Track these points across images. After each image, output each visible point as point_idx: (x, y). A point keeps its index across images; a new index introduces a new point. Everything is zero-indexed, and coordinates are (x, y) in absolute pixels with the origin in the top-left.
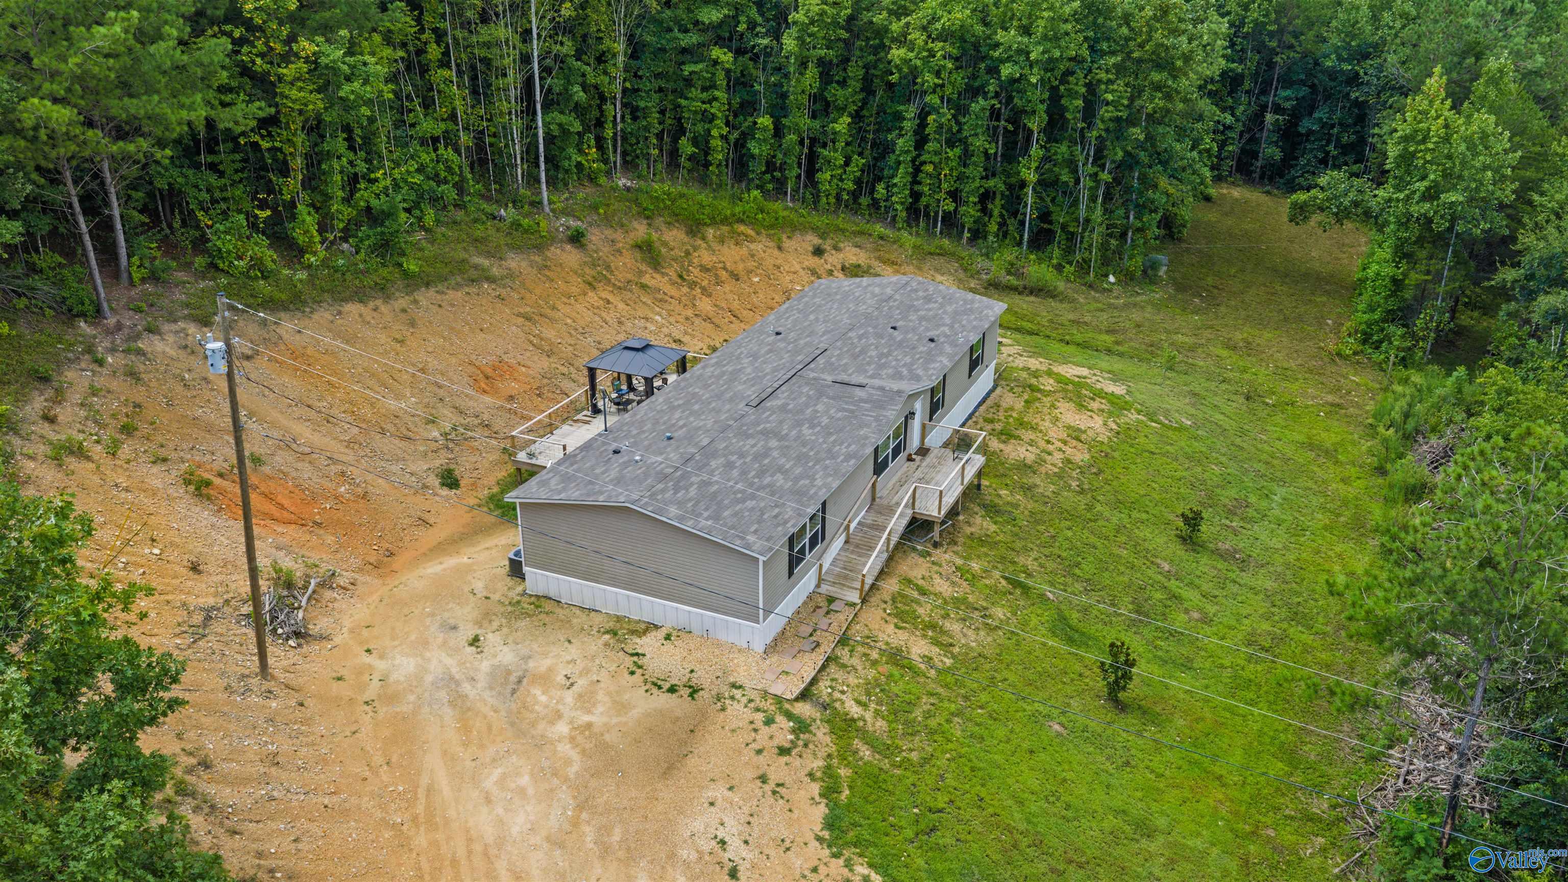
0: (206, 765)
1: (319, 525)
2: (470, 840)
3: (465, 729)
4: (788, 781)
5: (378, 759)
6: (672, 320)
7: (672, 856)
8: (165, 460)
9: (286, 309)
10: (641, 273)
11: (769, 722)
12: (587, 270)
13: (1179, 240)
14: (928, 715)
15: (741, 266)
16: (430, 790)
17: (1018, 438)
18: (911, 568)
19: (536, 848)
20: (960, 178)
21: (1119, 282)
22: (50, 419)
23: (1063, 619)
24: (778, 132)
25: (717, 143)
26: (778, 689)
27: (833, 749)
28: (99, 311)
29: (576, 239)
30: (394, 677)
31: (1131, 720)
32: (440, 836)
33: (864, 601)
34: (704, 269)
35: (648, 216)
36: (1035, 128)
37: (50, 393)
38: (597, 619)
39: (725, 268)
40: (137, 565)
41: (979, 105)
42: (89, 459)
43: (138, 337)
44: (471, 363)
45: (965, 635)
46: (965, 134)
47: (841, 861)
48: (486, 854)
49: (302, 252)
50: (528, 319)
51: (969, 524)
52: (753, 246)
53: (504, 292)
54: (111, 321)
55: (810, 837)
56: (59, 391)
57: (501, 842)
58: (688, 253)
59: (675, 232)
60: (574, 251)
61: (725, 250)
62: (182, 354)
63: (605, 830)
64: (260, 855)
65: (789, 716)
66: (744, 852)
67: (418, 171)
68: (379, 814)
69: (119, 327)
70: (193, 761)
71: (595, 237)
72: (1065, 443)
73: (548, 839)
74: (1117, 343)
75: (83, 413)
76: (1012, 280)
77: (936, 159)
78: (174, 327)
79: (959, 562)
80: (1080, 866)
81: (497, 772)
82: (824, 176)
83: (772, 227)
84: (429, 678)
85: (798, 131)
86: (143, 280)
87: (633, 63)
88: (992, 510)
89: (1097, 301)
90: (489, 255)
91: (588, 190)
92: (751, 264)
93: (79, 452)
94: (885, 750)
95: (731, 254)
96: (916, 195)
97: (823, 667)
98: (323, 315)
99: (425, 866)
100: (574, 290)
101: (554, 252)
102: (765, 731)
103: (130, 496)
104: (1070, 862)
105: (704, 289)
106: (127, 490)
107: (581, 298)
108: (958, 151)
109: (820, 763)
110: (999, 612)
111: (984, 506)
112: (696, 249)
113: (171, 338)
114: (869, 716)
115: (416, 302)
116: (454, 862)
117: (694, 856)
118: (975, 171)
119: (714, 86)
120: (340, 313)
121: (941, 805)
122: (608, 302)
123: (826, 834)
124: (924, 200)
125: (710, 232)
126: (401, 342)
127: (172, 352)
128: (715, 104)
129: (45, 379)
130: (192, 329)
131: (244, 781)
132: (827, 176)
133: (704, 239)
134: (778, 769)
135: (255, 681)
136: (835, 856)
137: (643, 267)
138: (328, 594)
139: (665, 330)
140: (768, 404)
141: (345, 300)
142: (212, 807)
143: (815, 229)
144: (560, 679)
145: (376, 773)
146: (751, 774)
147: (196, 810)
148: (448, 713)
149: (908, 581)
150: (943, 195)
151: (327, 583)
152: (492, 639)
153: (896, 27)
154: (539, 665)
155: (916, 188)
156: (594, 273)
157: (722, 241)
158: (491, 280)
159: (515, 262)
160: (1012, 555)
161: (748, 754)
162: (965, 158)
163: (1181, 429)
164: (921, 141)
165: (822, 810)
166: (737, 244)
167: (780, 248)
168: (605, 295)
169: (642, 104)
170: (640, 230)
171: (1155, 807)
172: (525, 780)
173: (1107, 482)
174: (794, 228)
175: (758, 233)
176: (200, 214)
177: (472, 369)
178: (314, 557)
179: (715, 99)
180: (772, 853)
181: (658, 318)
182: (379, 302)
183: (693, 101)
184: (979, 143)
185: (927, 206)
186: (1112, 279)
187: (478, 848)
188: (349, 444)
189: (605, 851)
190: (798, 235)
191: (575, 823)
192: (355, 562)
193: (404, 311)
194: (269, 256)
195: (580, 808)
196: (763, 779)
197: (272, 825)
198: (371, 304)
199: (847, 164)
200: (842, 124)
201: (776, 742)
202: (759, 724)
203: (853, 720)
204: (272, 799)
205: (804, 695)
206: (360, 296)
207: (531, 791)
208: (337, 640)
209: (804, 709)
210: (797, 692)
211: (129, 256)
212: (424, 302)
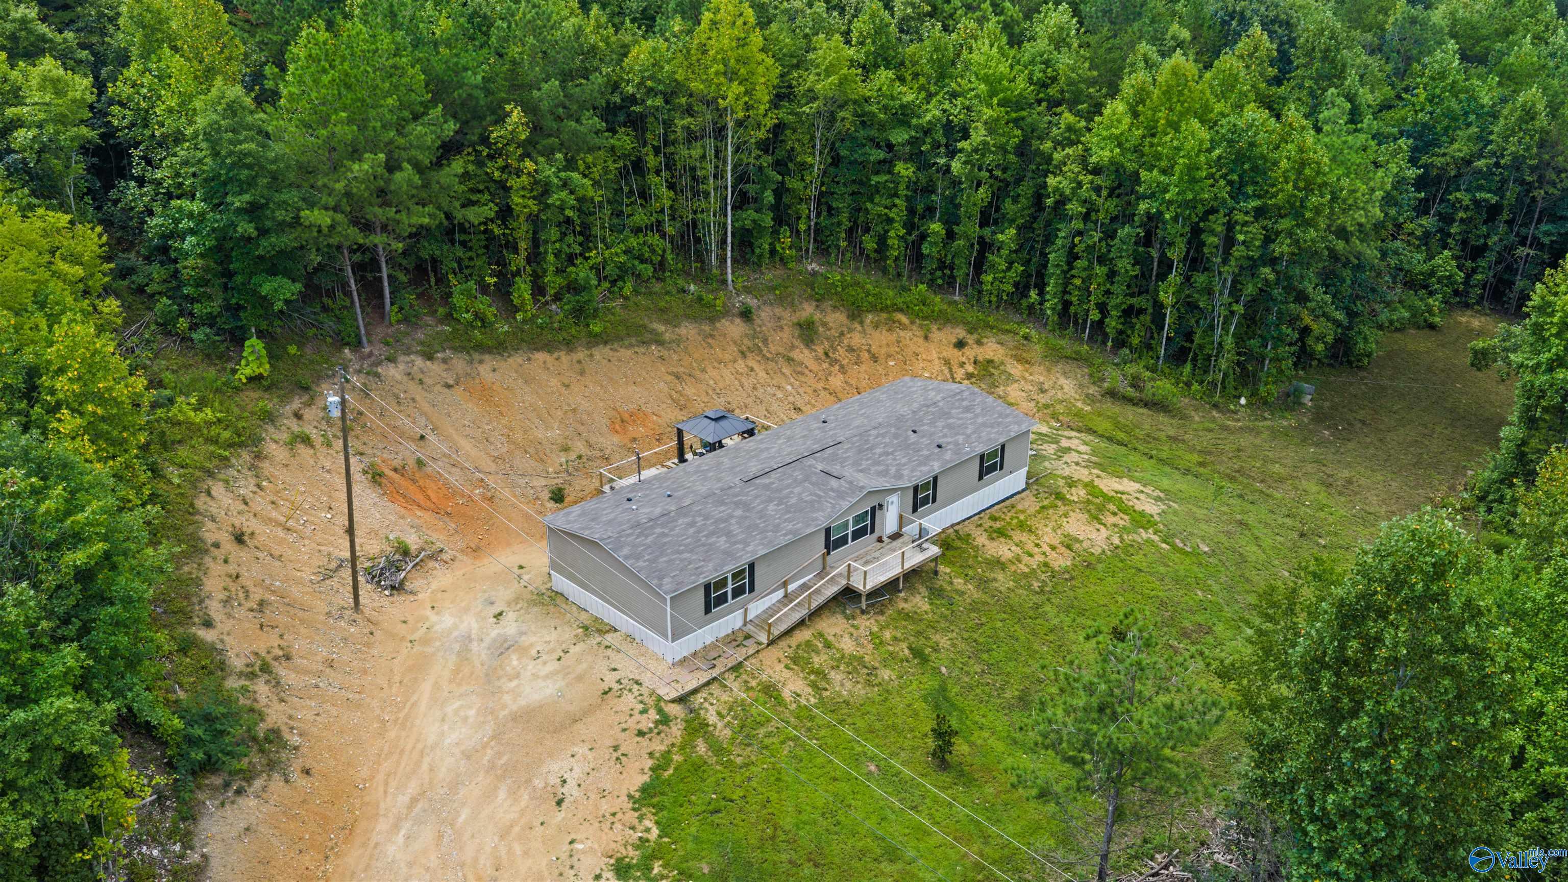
0: (288, 658)
1: (448, 514)
2: (418, 741)
3: (457, 671)
4: (631, 753)
5: (397, 678)
6: (801, 390)
7: (529, 781)
8: (362, 454)
9: (490, 353)
10: (793, 347)
11: (644, 712)
12: (746, 341)
13: (1360, 368)
14: (768, 735)
15: (884, 351)
16: (414, 704)
17: (1010, 538)
18: (830, 626)
19: (453, 755)
20: (1108, 292)
21: (1249, 404)
22: (298, 416)
23: (943, 689)
24: (951, 235)
25: (893, 241)
26: (662, 692)
27: (679, 741)
28: (360, 343)
29: (746, 315)
30: (437, 628)
31: (946, 778)
32: (404, 734)
33: (771, 643)
34: (851, 349)
35: (819, 300)
36: (1175, 258)
37: (306, 398)
38: (583, 616)
39: (869, 351)
40: (313, 523)
41: (1124, 231)
42: (312, 447)
43: (379, 363)
44: (615, 409)
45: (842, 685)
46: (1111, 255)
47: (636, 814)
48: (422, 752)
49: (517, 310)
50: (678, 378)
51: (906, 600)
52: (902, 333)
53: (665, 353)
54: (367, 350)
55: (625, 792)
56: (312, 399)
57: (433, 748)
58: (842, 334)
59: (838, 315)
60: (742, 324)
61: (876, 334)
62: (405, 378)
63: (500, 754)
64: (290, 717)
65: (660, 711)
66: (576, 792)
67: (625, 252)
68: (378, 712)
69: (371, 354)
70: (281, 653)
71: (765, 315)
72: (1053, 548)
73: (463, 752)
74: (1202, 464)
75: (322, 414)
76: (1131, 392)
77: (1084, 274)
78: (407, 359)
79: (875, 629)
80: (816, 865)
81: (458, 704)
82: (988, 278)
83: (925, 318)
84: (456, 633)
85: (967, 238)
86: (399, 322)
87: (832, 170)
88: (936, 593)
89: (1213, 420)
90: (667, 322)
91: (778, 272)
92: (894, 349)
93: (306, 440)
94: (718, 749)
95: (880, 339)
96: (1067, 304)
97: (708, 684)
98: (517, 359)
99: (386, 749)
100: (727, 357)
101: (724, 323)
102: (637, 717)
103: (328, 476)
104: (809, 860)
105: (842, 367)
106: (328, 471)
107: (730, 365)
108: (1105, 270)
109: (663, 748)
110: (885, 674)
111: (930, 589)
112: (850, 330)
113: (402, 367)
114: (720, 725)
115: (591, 355)
116: (403, 751)
117: (542, 785)
118: (1119, 288)
119: (896, 195)
120: (529, 359)
121: (734, 797)
122: (752, 370)
123: (637, 795)
124: (1072, 309)
125: (869, 318)
126: (568, 386)
127: (398, 377)
128: (894, 210)
129: (306, 389)
130: (419, 362)
131: (307, 672)
132: (990, 278)
133: (861, 323)
134: (630, 744)
135: (348, 613)
136: (634, 809)
137: (797, 343)
138: (431, 564)
139: (791, 399)
140: (758, 481)
141: (537, 350)
142: (278, 683)
143: (965, 323)
144: (534, 652)
145: (390, 687)
146: (610, 742)
147: (267, 682)
148: (453, 659)
149: (821, 635)
150: (1092, 306)
151: (435, 556)
152: (510, 616)
153: (1057, 156)
154: (525, 640)
155: (1067, 297)
156: (750, 344)
157: (876, 327)
158: (660, 343)
159: (688, 330)
160: (930, 632)
161: (617, 729)
162: (1112, 275)
163: (1196, 553)
164: (1072, 257)
165: (646, 778)
166: (889, 330)
167: (926, 338)
168: (752, 363)
169: (834, 205)
170: (808, 310)
171: (913, 843)
172: (472, 713)
173: (1073, 588)
174: (944, 320)
175: (912, 323)
176: (451, 276)
177: (614, 413)
178: (434, 537)
179: (895, 205)
180: (592, 796)
181: (789, 388)
182: (562, 354)
183: (876, 208)
184: (1124, 265)
185: (1076, 314)
186: (1243, 401)
187: (420, 746)
188: (495, 459)
189: (492, 767)
190: (949, 326)
191: (485, 746)
192: (461, 544)
193: (579, 362)
194: (490, 312)
195: (493, 738)
196: (616, 748)
197: (308, 702)
198: (556, 355)
199: (1009, 269)
200: (1008, 236)
201: (639, 726)
202: (636, 712)
203: (707, 725)
204: (317, 687)
205: (681, 700)
206: (549, 347)
207: (471, 720)
208: (420, 596)
209: (675, 710)
210: (674, 695)
211: (392, 304)
212: (598, 357)
